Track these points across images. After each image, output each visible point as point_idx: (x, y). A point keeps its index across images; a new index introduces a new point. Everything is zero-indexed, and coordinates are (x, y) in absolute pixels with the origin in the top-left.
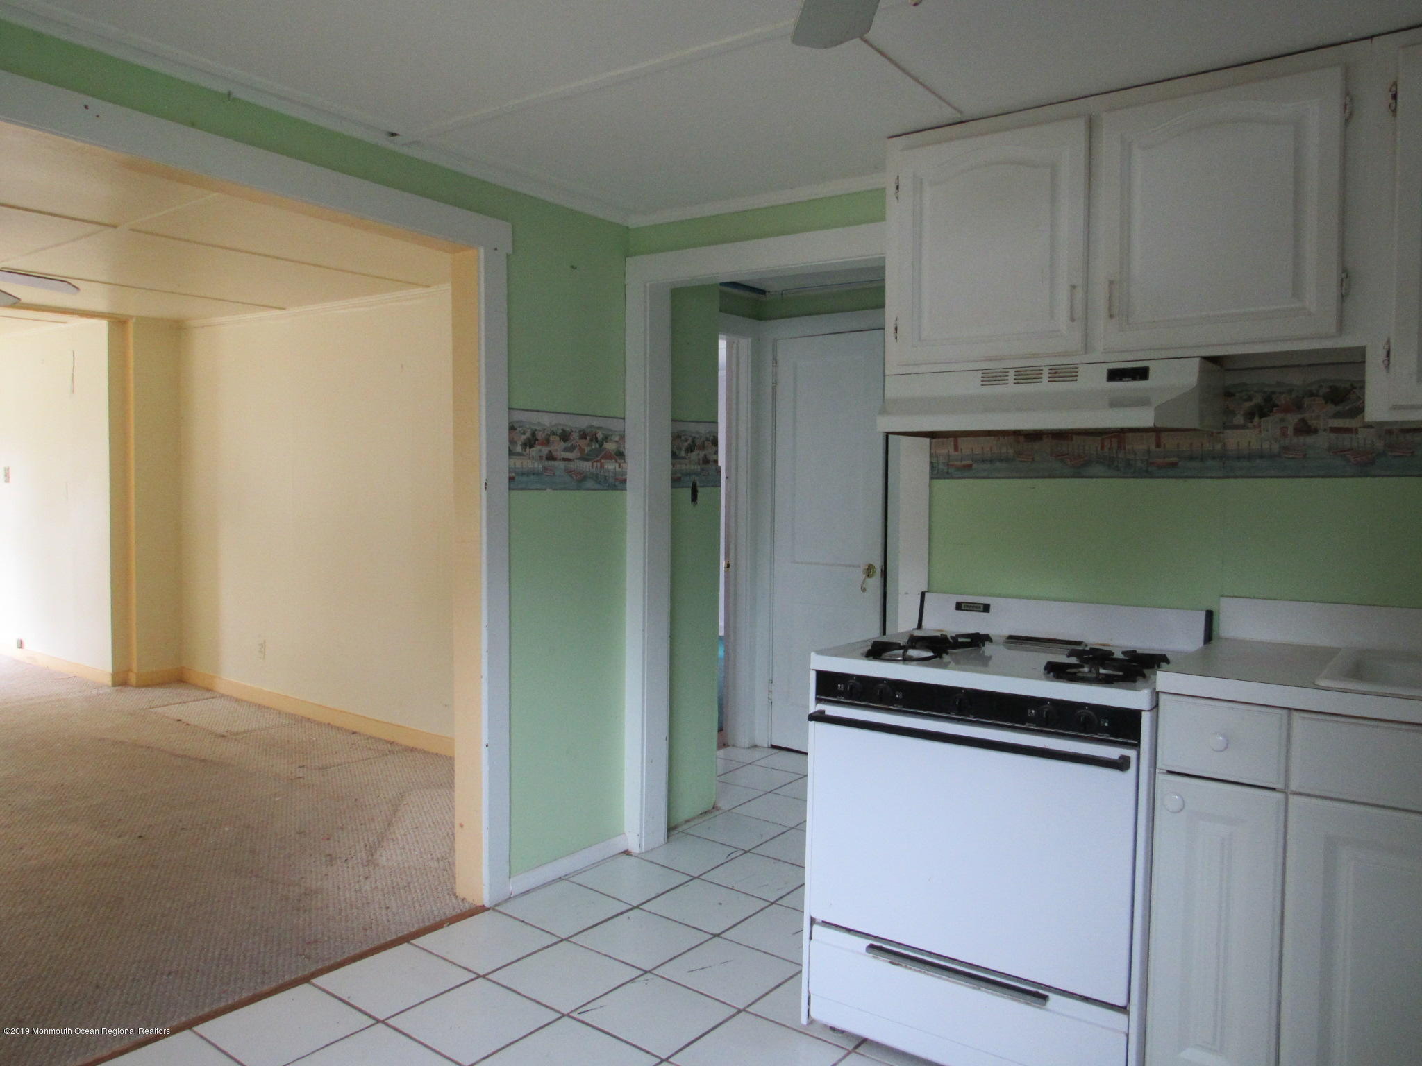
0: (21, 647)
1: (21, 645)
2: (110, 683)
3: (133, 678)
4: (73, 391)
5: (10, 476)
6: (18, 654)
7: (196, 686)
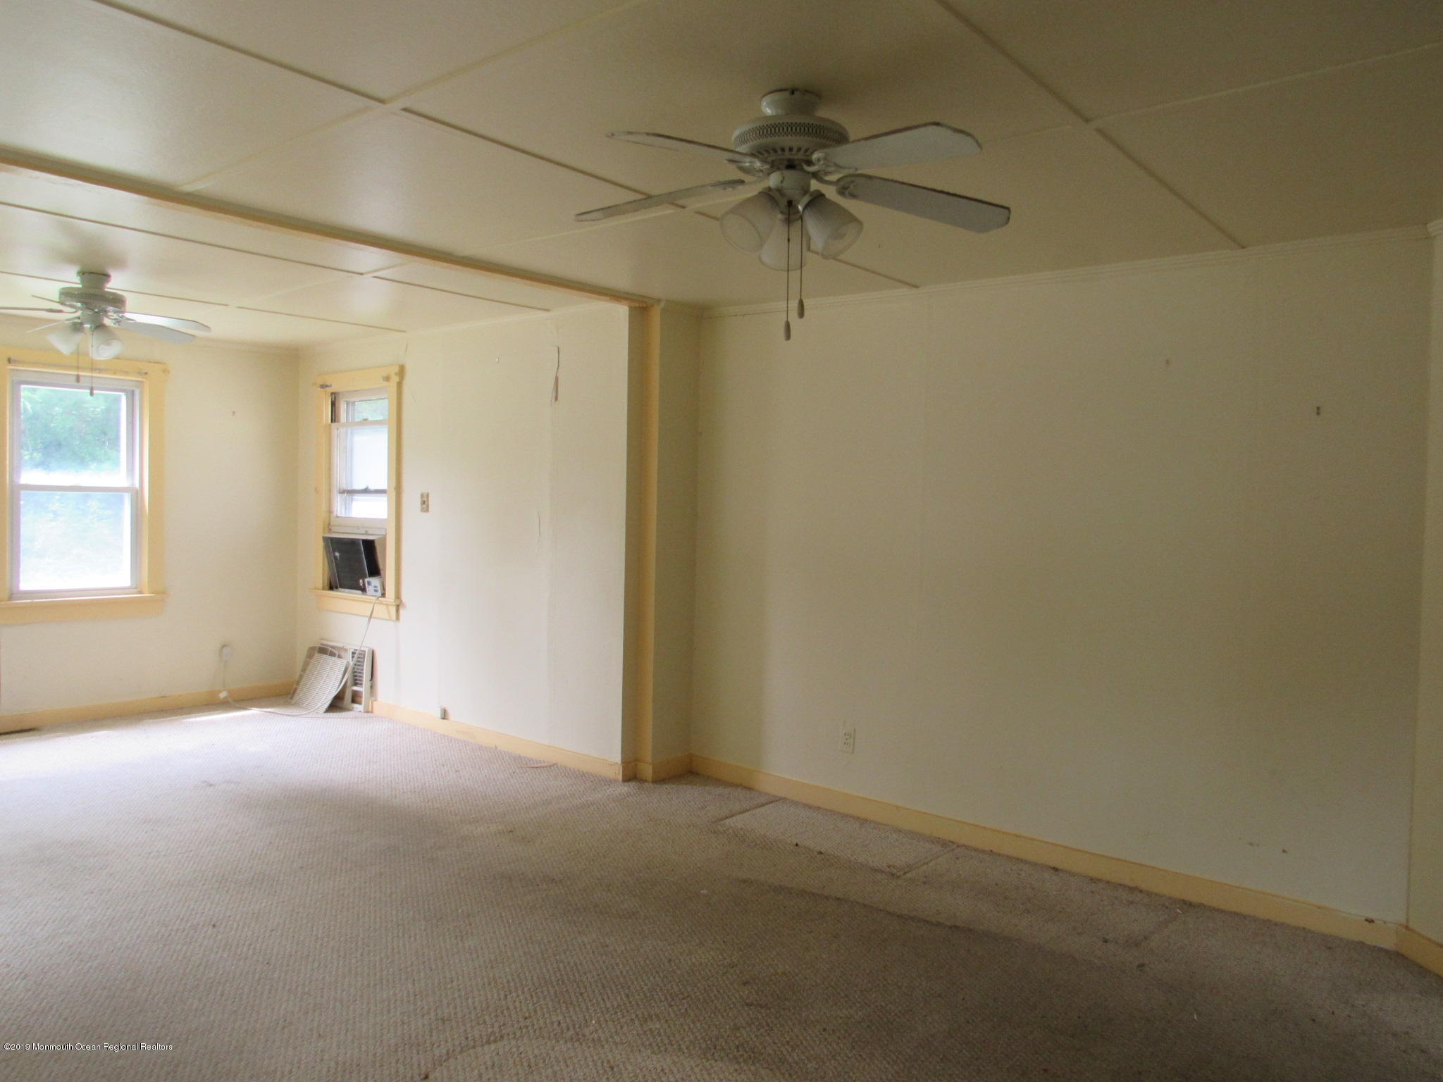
0: (443, 719)
1: (445, 715)
2: (620, 778)
3: (647, 770)
4: (556, 399)
5: (430, 503)
6: (443, 727)
7: (719, 782)
